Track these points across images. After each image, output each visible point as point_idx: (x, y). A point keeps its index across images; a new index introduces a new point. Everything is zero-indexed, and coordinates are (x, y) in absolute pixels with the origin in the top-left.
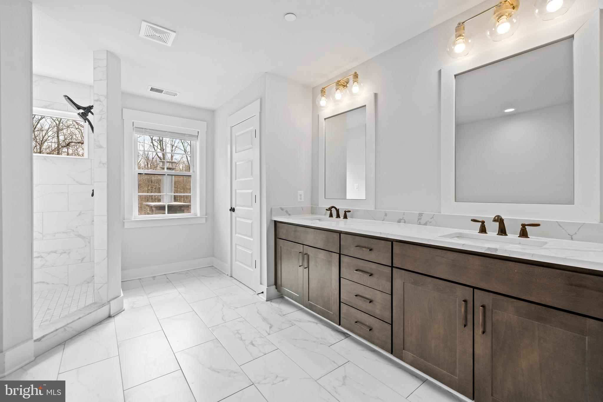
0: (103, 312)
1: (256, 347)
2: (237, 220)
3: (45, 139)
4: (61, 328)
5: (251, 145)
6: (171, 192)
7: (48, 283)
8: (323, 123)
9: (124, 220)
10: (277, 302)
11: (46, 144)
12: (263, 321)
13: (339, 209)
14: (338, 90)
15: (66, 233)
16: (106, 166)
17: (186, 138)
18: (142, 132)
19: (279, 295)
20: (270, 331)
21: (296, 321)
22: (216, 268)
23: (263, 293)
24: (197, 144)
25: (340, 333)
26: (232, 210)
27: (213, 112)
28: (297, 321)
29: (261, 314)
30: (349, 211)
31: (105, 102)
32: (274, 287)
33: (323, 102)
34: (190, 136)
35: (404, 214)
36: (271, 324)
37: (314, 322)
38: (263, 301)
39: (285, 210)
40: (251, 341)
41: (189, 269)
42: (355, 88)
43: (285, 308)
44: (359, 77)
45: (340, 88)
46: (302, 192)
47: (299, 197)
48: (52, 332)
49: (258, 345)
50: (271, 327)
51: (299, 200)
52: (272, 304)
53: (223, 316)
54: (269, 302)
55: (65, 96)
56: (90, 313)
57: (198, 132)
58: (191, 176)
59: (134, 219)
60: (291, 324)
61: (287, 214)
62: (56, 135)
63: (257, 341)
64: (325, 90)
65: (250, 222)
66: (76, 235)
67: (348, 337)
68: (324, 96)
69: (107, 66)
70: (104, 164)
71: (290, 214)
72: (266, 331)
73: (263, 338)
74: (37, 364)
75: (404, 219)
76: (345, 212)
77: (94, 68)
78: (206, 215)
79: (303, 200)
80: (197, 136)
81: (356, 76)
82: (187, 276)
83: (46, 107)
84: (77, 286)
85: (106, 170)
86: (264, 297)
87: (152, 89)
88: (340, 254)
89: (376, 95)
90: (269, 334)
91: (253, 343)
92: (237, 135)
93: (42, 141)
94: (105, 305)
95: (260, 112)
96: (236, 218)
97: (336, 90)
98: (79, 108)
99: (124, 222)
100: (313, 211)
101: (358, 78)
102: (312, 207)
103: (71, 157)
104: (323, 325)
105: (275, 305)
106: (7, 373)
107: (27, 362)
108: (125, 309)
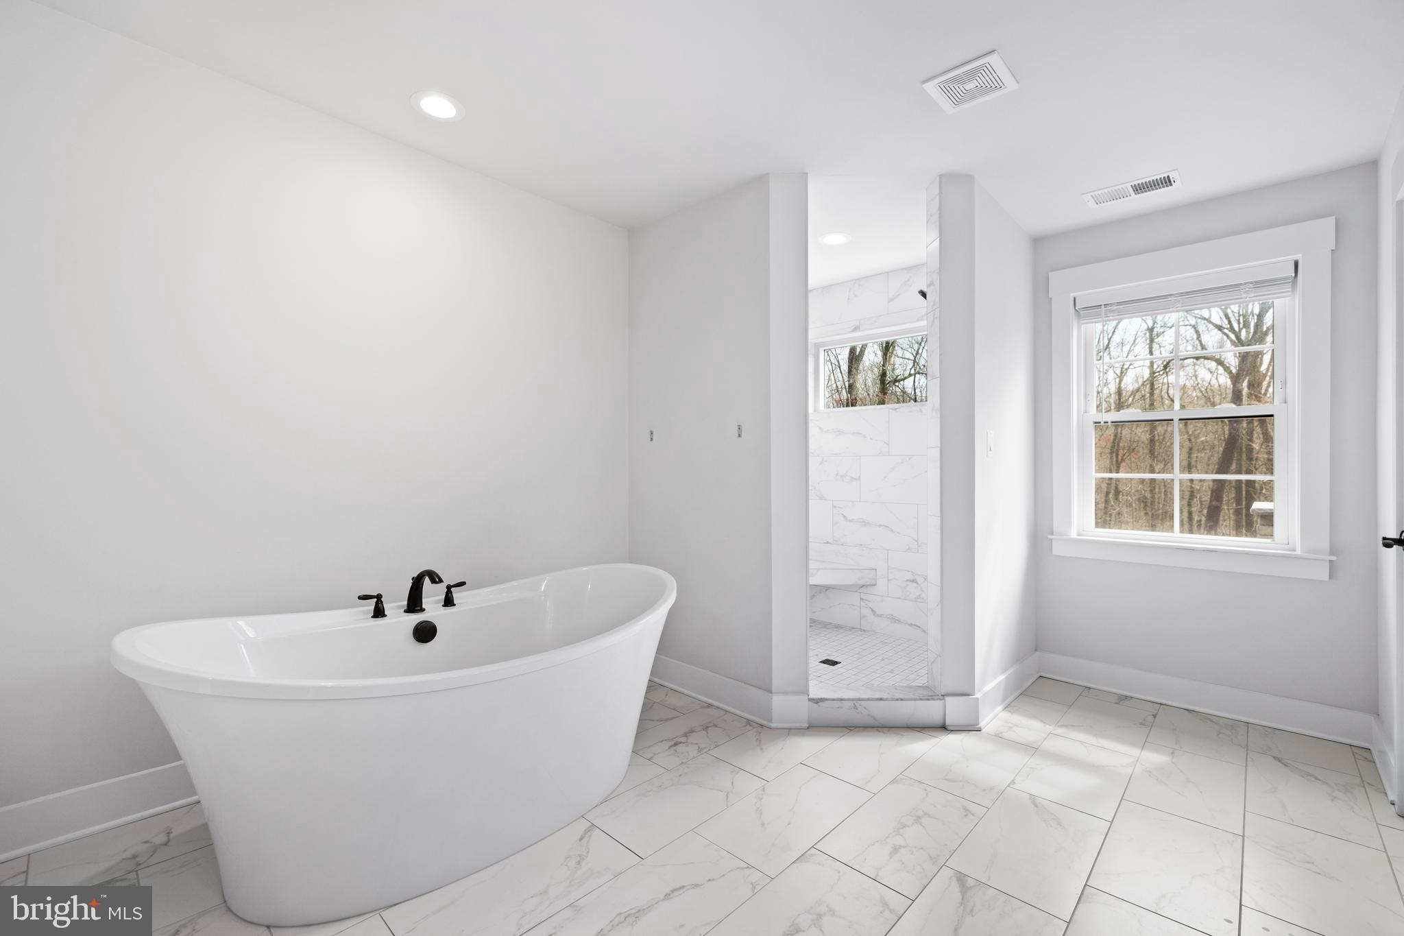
0: (929, 711)
4: (849, 700)
9: (1051, 534)
16: (939, 414)
27: (1369, 167)
31: (937, 285)
48: (834, 700)
56: (902, 700)
57: (1297, 263)
59: (1078, 535)
69: (940, 209)
74: (803, 735)
77: (927, 222)
78: (1331, 555)
80: (1295, 277)
94: (933, 697)
99: (1051, 539)
106: (773, 725)
107: (798, 725)
108: (984, 730)
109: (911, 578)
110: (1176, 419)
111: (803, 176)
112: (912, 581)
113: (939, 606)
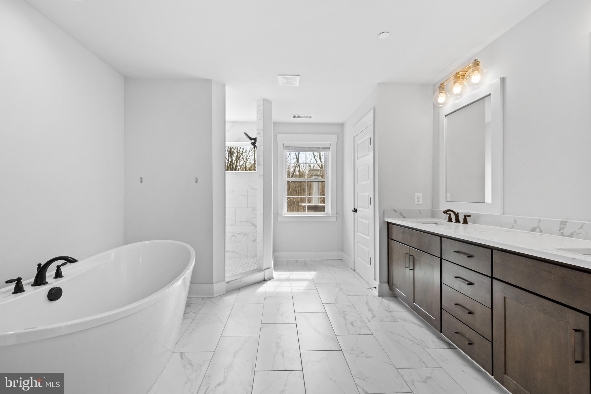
1: (354, 327)
2: (359, 219)
3: (248, 158)
4: (238, 279)
5: (368, 152)
6: (318, 195)
7: (238, 253)
8: (444, 121)
9: (278, 215)
10: (388, 300)
11: (248, 162)
12: (368, 310)
13: (458, 213)
14: (457, 83)
15: (246, 222)
16: (263, 177)
17: (320, 150)
18: (289, 149)
19: (391, 294)
20: (371, 319)
21: (400, 319)
22: (344, 262)
23: (375, 288)
24: (330, 154)
25: (444, 342)
26: (355, 210)
27: (342, 125)
28: (402, 319)
29: (369, 305)
30: (470, 216)
31: (262, 134)
32: (387, 285)
33: (441, 99)
34: (324, 148)
35: (539, 221)
36: (374, 315)
37: (419, 325)
38: (375, 295)
39: (398, 212)
40: (351, 322)
41: (322, 259)
42: (476, 78)
43: (394, 306)
44: (480, 64)
45: (458, 80)
46: (420, 195)
47: (416, 200)
48: (234, 280)
49: (357, 326)
50: (373, 317)
51: (416, 202)
52: (382, 300)
53: (337, 298)
54: (380, 298)
55: (245, 133)
57: (330, 144)
58: (325, 181)
59: (284, 215)
60: (394, 320)
61: (402, 217)
62: (253, 154)
63: (356, 323)
64: (444, 85)
65: (367, 222)
66: (251, 224)
67: (452, 349)
68: (443, 92)
69: (263, 110)
70: (261, 176)
71: (404, 216)
72: (368, 319)
73: (363, 323)
74: (226, 296)
75: (539, 228)
76: (465, 216)
77: (257, 112)
78: (336, 215)
79: (421, 202)
80: (330, 147)
81: (476, 63)
82: (319, 264)
83: (237, 141)
84: (252, 258)
85: (263, 179)
86: (376, 292)
87: (294, 117)
88: (441, 259)
89: (503, 80)
90: (369, 322)
91: (353, 323)
92: (358, 143)
93: (246, 160)
94: (262, 271)
95: (373, 121)
96: (358, 219)
97: (455, 83)
98: (251, 139)
99: (278, 217)
100: (433, 214)
101: (479, 66)
102: (433, 210)
103: (248, 171)
104: (429, 330)
105: (385, 302)
106: (214, 296)
107: (222, 293)
108: (274, 278)
109: (233, 235)
110: (306, 181)
111: (224, 85)
112: (233, 236)
113: (263, 241)
